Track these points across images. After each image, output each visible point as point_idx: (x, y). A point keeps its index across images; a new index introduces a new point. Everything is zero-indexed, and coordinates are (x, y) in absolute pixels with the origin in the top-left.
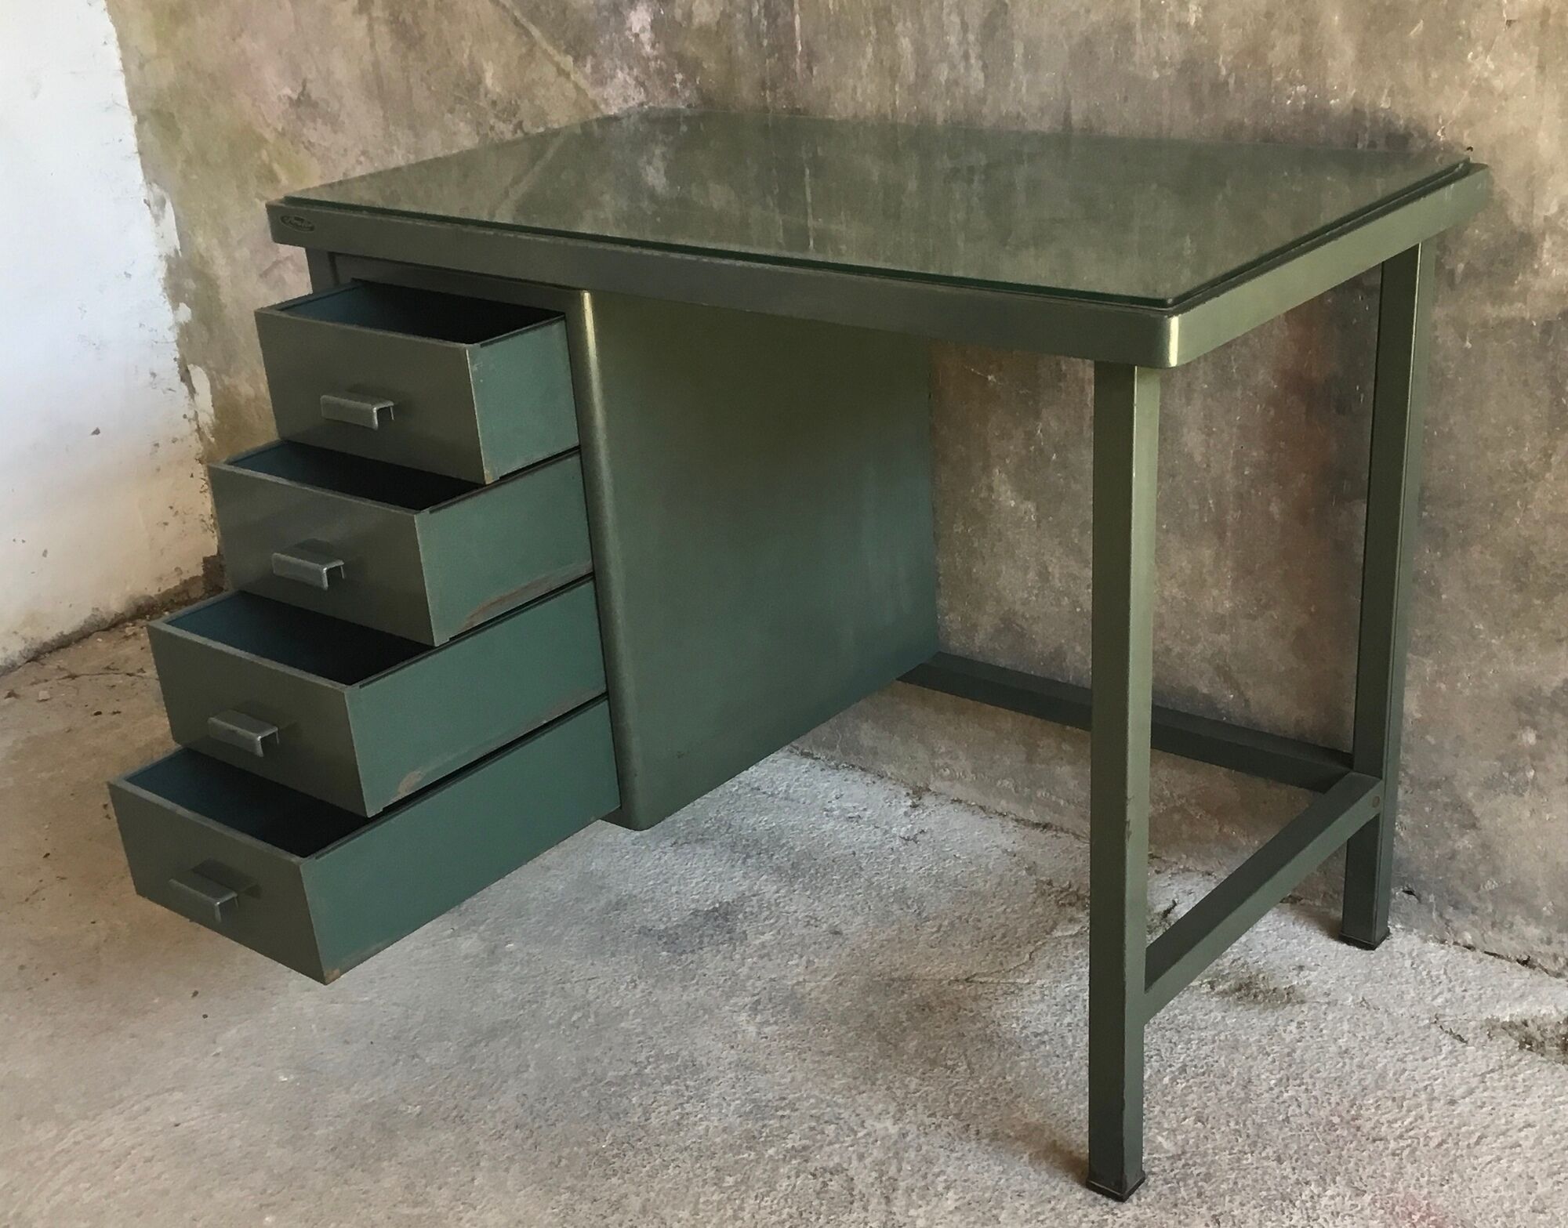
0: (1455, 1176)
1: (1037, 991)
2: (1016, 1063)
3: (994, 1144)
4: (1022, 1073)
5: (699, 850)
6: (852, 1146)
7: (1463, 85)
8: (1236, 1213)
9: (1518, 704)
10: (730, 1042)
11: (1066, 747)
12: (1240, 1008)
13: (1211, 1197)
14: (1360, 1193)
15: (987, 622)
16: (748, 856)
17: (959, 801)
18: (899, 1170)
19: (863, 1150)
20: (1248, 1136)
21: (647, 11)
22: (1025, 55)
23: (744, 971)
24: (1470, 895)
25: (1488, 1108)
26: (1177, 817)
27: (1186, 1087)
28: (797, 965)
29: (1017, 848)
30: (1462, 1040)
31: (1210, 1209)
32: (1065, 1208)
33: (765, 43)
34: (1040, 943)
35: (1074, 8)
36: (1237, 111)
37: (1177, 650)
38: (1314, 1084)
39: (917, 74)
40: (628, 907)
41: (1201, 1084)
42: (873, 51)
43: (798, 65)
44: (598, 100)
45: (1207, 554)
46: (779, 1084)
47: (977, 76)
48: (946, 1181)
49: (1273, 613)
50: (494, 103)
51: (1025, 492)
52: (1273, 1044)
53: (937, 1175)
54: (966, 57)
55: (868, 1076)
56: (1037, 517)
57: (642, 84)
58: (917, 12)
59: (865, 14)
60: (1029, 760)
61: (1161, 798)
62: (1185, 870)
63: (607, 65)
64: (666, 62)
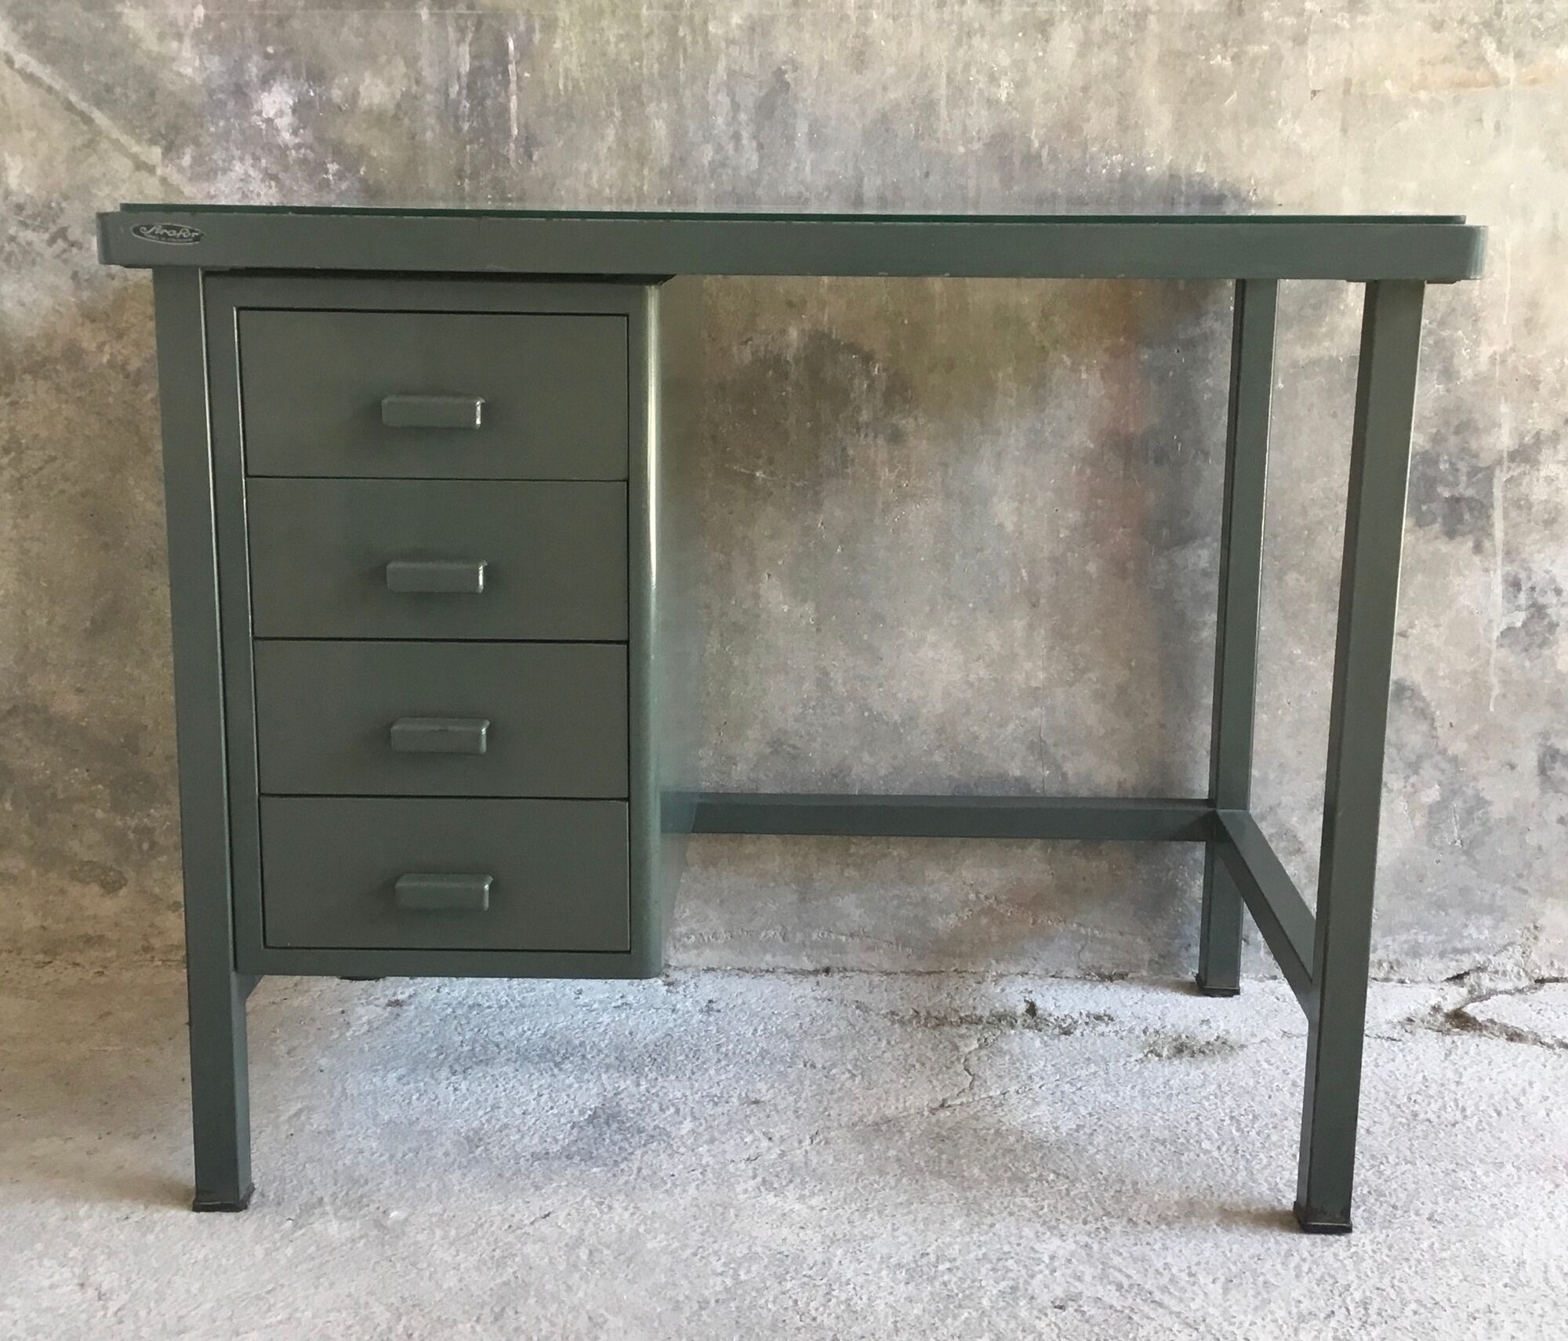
7: (1273, 148)
11: (850, 872)
15: (750, 748)
17: (712, 969)
21: (289, 93)
22: (810, 133)
26: (984, 921)
29: (824, 994)
30: (1395, 1040)
33: (466, 126)
34: (963, 1061)
35: (869, 86)
36: (1051, 180)
37: (984, 735)
39: (672, 156)
42: (616, 134)
43: (512, 150)
47: (750, 159)
49: (1092, 675)
50: (20, 208)
51: (799, 595)
54: (736, 137)
56: (817, 620)
57: (274, 177)
58: (675, 92)
59: (608, 95)
60: (802, 899)
61: (966, 903)
62: (1002, 976)
63: (218, 156)
64: (313, 151)
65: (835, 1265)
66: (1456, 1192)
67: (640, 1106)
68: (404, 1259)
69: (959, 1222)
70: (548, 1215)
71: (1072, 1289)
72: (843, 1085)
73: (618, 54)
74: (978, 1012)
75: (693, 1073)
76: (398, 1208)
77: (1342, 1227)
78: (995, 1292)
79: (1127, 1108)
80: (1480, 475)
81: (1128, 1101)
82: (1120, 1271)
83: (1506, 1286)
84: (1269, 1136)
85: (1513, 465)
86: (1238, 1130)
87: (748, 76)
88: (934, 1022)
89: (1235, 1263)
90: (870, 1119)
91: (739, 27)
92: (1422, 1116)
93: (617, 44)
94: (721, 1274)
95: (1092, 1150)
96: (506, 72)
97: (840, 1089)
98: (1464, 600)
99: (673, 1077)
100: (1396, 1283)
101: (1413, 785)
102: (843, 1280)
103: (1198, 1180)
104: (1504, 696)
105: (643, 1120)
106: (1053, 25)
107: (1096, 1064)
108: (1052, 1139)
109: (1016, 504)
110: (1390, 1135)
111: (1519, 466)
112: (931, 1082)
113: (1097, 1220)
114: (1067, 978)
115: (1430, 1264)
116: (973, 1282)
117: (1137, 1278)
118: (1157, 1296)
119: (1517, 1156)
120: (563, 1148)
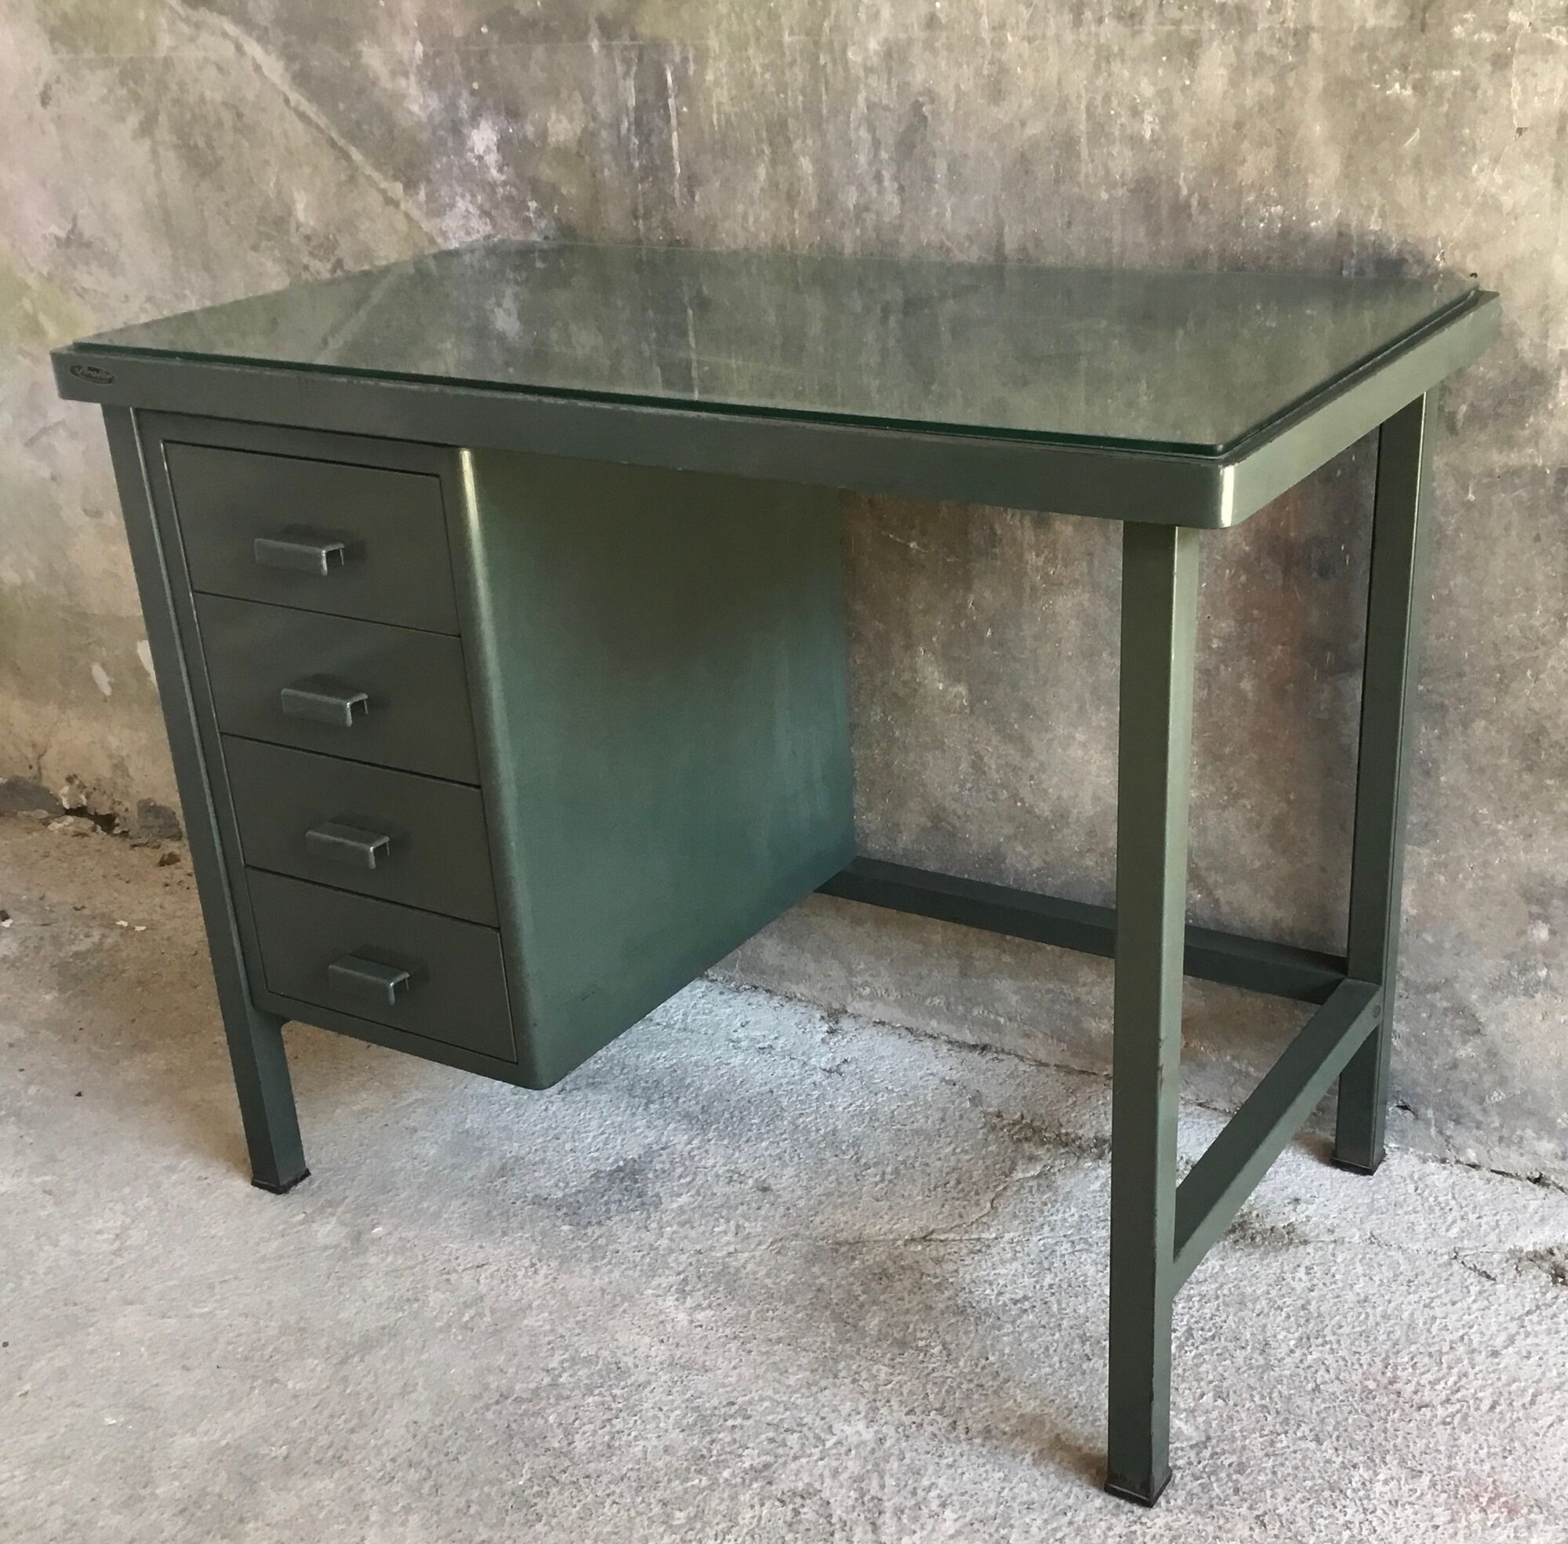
0: (1517, 1444)
1: (1007, 1247)
2: (997, 1339)
3: (988, 1444)
4: (1007, 1351)
5: (592, 1097)
6: (822, 1459)
7: (1466, 202)
8: (1281, 1511)
9: (1528, 896)
10: (658, 1334)
11: (1006, 959)
12: (1238, 1254)
13: (1250, 1493)
14: (1417, 1474)
15: (913, 819)
16: (650, 1102)
17: (883, 1023)
18: (883, 1487)
19: (835, 1464)
20: (1278, 1412)
21: (493, 129)
22: (949, 175)
23: (664, 1243)
24: (1475, 1109)
25: (1534, 1359)
27: (1195, 1357)
28: (725, 1232)
29: (955, 1076)
30: (1488, 1277)
31: (1251, 1508)
32: (1085, 1521)
33: (637, 164)
34: (1001, 1188)
35: (1006, 120)
36: (1202, 235)
38: (1338, 1342)
39: (819, 197)
40: (516, 1171)
41: (1213, 1350)
42: (767, 173)
43: (677, 189)
44: (434, 233)
46: (724, 1386)
47: (892, 200)
48: (939, 1496)
49: (1247, 802)
50: (308, 238)
51: (955, 673)
52: (1283, 1296)
53: (928, 1490)
54: (878, 178)
55: (827, 1366)
56: (970, 702)
57: (488, 214)
58: (818, 124)
59: (757, 130)
60: (964, 974)
63: (445, 193)
64: (517, 188)
73: (765, 85)
87: (886, 108)
88: (1026, 1134)
91: (877, 53)
93: (762, 75)
96: (666, 107)
106: (1200, 46)
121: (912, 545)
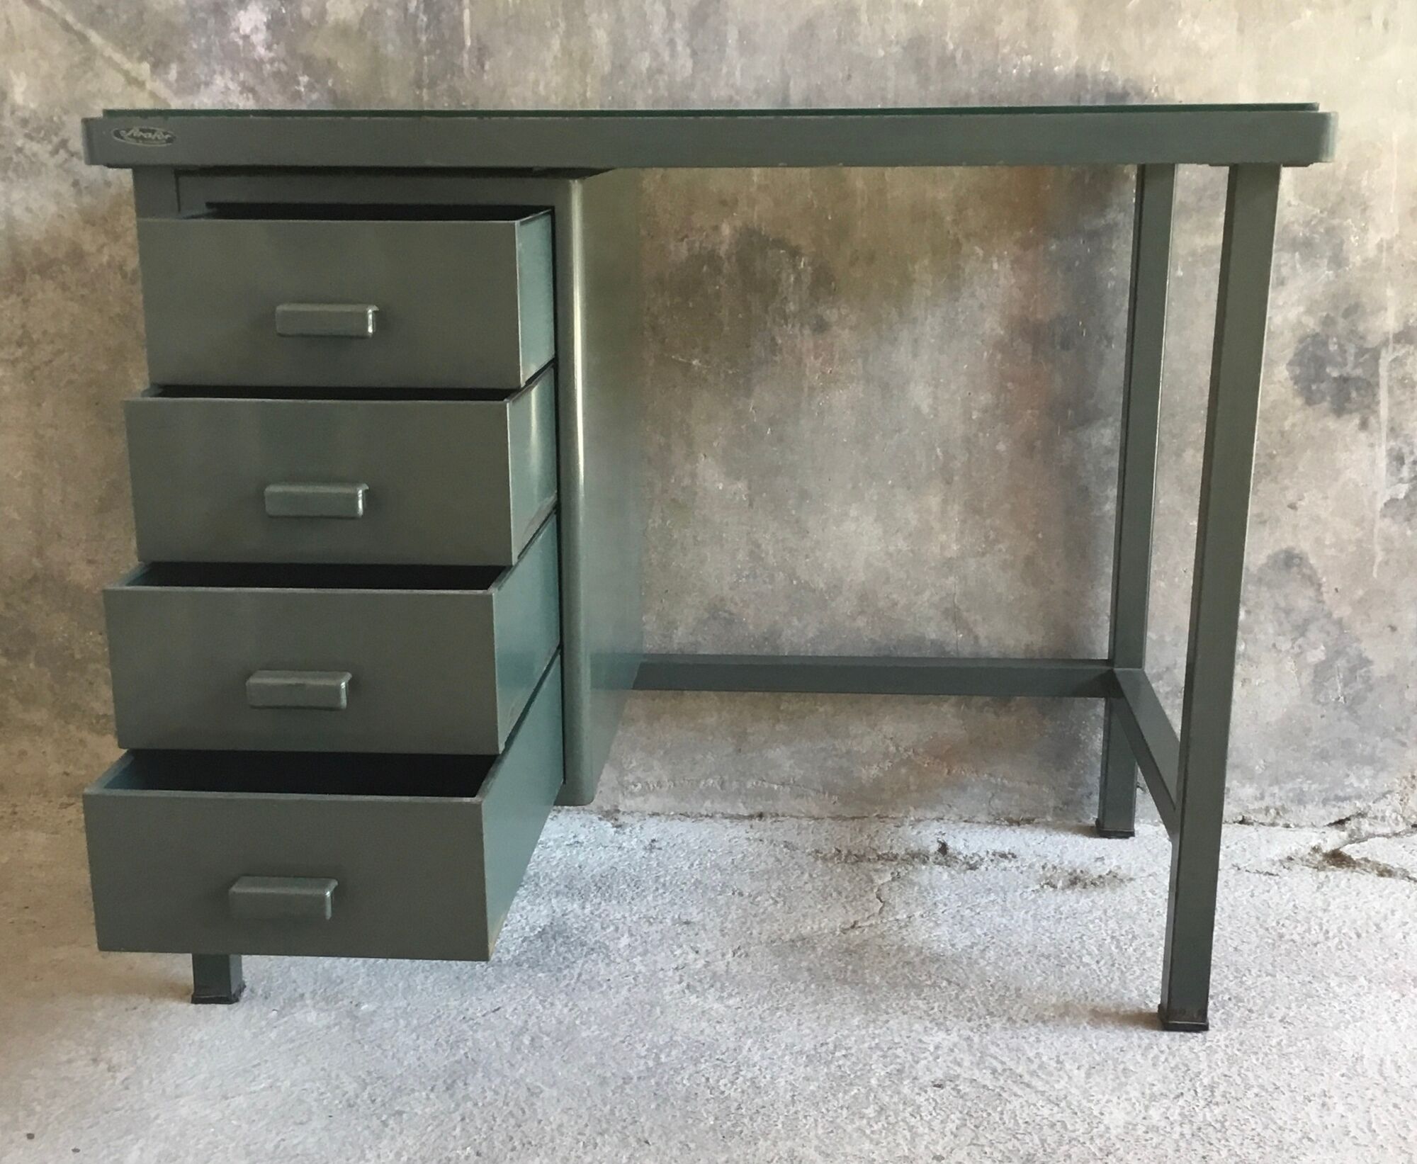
7: (1174, 47)
11: (781, 727)
15: (688, 616)
21: (262, 10)
22: (740, 41)
26: (903, 771)
29: (756, 835)
30: (1272, 875)
33: (424, 39)
34: (875, 890)
36: (965, 82)
37: (903, 602)
39: (613, 64)
42: (561, 43)
43: (466, 60)
45: (934, 502)
47: (685, 65)
49: (1001, 546)
50: (25, 122)
51: (733, 473)
54: (672, 44)
56: (748, 495)
57: (252, 90)
60: (738, 751)
61: (886, 755)
62: (919, 821)
63: (201, 71)
64: (287, 64)
65: (745, 1052)
66: (1309, 1000)
67: (584, 924)
68: (371, 1042)
69: (858, 1019)
70: (498, 1009)
71: (951, 1072)
72: (766, 909)
74: (894, 852)
75: (633, 899)
76: (368, 1002)
77: (1201, 1026)
78: (883, 1073)
79: (1019, 929)
80: (1367, 356)
81: (1021, 923)
82: (996, 1058)
83: (1343, 1075)
84: (1144, 952)
85: (1398, 346)
86: (1116, 948)
88: (853, 858)
89: (1100, 1053)
90: (787, 937)
92: (1287, 937)
94: (645, 1057)
95: (983, 963)
97: (764, 913)
98: (1350, 474)
99: (614, 902)
100: (1243, 1071)
101: (1300, 647)
102: (751, 1062)
103: (1075, 988)
104: (1387, 563)
105: (586, 936)
107: (997, 894)
108: (949, 953)
109: (931, 389)
110: (1256, 952)
111: (1404, 347)
112: (845, 907)
113: (980, 1018)
114: (979, 823)
115: (1276, 1057)
116: (865, 1065)
117: (1011, 1064)
118: (1027, 1078)
119: (1371, 971)
120: (514, 957)
121: (695, 362)
